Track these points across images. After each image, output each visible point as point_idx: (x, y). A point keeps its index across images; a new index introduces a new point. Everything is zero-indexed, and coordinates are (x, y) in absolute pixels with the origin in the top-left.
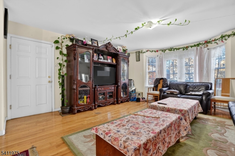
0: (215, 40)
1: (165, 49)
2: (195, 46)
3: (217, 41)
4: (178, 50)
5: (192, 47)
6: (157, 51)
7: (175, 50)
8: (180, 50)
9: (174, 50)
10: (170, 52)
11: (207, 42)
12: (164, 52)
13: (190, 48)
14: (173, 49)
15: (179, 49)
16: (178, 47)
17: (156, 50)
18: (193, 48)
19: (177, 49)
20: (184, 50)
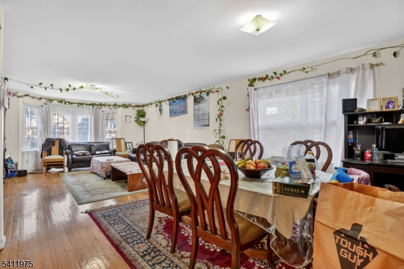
0: (109, 105)
1: (53, 99)
2: (90, 105)
3: (111, 107)
4: (70, 105)
5: (86, 104)
6: (40, 99)
7: (67, 103)
8: (73, 105)
9: (65, 104)
10: (59, 103)
11: (101, 105)
12: (51, 102)
13: (84, 106)
14: (64, 102)
15: (72, 103)
16: (71, 101)
17: (39, 97)
18: (87, 106)
19: (69, 103)
20: (78, 106)
